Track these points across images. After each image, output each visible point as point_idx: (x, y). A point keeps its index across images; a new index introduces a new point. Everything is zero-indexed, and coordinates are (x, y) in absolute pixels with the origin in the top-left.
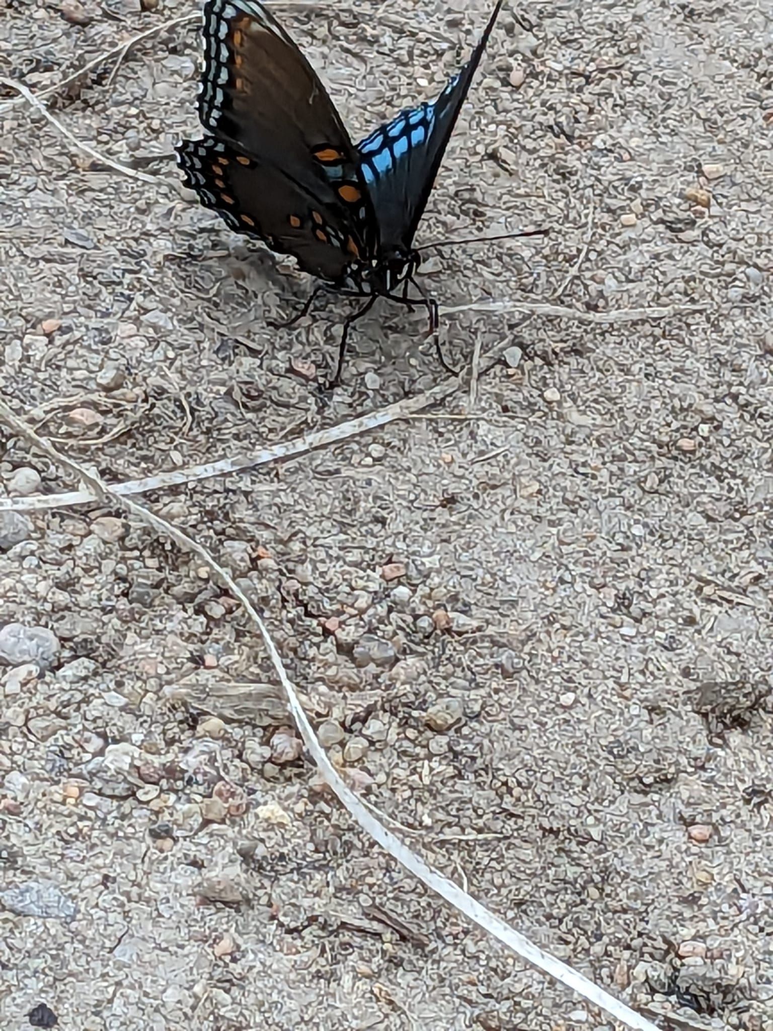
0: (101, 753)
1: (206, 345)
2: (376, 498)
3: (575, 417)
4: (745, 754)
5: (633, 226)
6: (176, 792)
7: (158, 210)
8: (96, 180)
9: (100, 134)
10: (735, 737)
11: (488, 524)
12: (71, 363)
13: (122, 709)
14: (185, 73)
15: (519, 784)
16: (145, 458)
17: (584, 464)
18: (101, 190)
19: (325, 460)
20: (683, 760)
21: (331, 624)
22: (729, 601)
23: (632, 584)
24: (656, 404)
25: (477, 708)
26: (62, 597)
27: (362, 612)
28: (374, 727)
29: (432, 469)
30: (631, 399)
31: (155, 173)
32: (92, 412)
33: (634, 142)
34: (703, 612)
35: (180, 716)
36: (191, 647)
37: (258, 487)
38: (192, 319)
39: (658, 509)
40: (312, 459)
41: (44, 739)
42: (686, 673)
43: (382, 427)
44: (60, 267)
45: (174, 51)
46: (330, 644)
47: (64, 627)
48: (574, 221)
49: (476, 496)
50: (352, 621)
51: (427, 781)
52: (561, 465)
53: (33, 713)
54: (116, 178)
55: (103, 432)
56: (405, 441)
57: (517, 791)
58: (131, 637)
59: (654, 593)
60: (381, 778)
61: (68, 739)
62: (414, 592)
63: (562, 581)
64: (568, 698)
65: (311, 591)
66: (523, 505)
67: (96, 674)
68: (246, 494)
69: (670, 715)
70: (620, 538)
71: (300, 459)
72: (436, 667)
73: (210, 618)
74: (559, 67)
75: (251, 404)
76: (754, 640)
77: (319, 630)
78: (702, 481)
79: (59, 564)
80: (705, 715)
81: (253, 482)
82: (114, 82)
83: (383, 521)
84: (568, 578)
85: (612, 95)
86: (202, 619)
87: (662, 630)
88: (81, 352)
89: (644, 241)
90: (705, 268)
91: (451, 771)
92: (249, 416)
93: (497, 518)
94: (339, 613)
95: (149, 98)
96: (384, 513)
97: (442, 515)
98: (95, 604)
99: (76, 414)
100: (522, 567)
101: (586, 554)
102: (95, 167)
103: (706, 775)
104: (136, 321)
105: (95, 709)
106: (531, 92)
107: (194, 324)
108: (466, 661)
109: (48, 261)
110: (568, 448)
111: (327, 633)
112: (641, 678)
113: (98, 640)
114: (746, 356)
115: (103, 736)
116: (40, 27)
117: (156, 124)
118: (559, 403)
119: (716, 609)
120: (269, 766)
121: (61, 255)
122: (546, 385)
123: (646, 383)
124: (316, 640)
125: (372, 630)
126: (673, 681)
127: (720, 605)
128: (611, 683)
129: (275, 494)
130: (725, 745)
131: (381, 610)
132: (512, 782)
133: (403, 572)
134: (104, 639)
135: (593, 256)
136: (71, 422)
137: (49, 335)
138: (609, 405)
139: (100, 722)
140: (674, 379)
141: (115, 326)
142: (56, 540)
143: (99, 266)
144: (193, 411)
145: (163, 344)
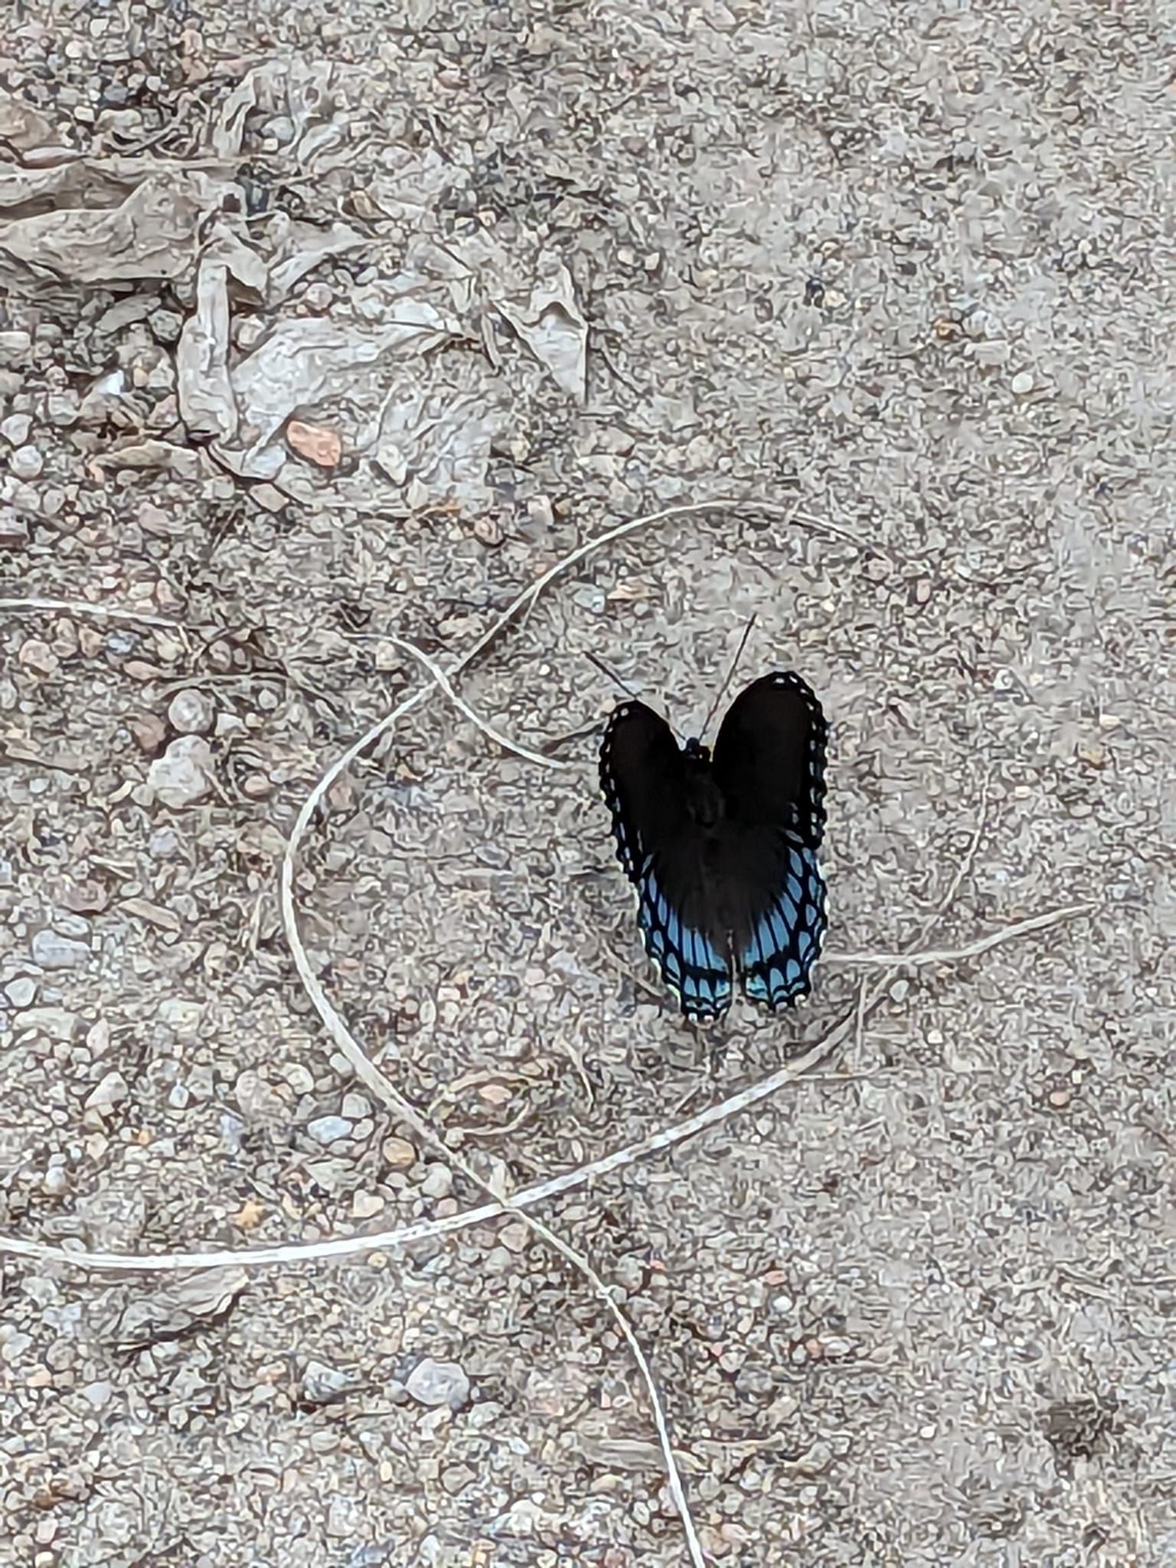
0: (505, 1509)
1: (609, 991)
2: (763, 1184)
3: (956, 1064)
4: (1088, 1487)
5: (1028, 798)
6: (572, 1557)
7: (568, 808)
8: (508, 770)
9: (512, 702)
10: (1080, 1466)
11: (867, 1210)
12: (482, 1023)
13: (526, 1458)
14: (595, 610)
15: (879, 1537)
16: (549, 1149)
17: (961, 1125)
18: (513, 783)
19: (717, 1139)
20: (1032, 1496)
21: (716, 1350)
22: (1087, 1295)
23: (995, 1280)
24: (1034, 1044)
25: (844, 1450)
26: (471, 1327)
27: (744, 1336)
28: (750, 1480)
29: (816, 1144)
30: (1011, 1037)
31: (564, 758)
32: (501, 1088)
33: (1036, 678)
34: (1060, 1310)
35: (577, 1465)
36: (589, 1380)
37: (654, 1178)
38: (596, 957)
39: (1028, 1180)
40: (704, 1138)
41: (455, 1494)
42: (1040, 1389)
43: (772, 1093)
44: (471, 894)
45: (586, 579)
46: (713, 1374)
47: (473, 1366)
48: (969, 797)
49: (857, 1176)
50: (734, 1348)
51: (796, 1536)
52: (938, 1128)
53: (446, 1463)
54: (528, 767)
55: (511, 1116)
56: (792, 1106)
57: (877, 1546)
58: (535, 1375)
59: (1016, 1291)
60: (756, 1535)
61: (478, 1494)
62: (794, 1301)
63: (931, 1280)
64: (928, 1432)
65: (699, 1310)
66: (898, 1186)
67: (502, 1415)
68: (643, 1189)
69: (1023, 1442)
70: (988, 1223)
71: (693, 1140)
72: (808, 1400)
73: (605, 1350)
74: (966, 573)
75: (648, 1072)
76: (1106, 1344)
77: (705, 1355)
78: (1071, 1143)
79: (470, 1283)
80: (1053, 1443)
81: (649, 1172)
82: (528, 627)
83: (767, 1214)
84: (937, 1277)
85: (1016, 613)
86: (599, 1350)
87: (1021, 1334)
88: (492, 1007)
89: (1037, 817)
90: (1093, 855)
91: (818, 1522)
92: (648, 1085)
93: (874, 1202)
94: (724, 1337)
95: (560, 650)
96: (769, 1204)
97: (824, 1202)
98: (502, 1331)
99: (484, 1092)
100: (894, 1266)
101: (956, 1246)
102: (507, 753)
103: (1050, 1514)
104: (543, 964)
105: (502, 1458)
106: (936, 610)
107: (599, 963)
108: (836, 1393)
109: (463, 887)
110: (948, 1106)
111: (713, 1358)
112: (998, 1399)
113: (503, 1383)
114: (1124, 975)
115: (508, 1489)
116: (455, 552)
117: (566, 686)
118: (942, 1046)
119: (1073, 1306)
120: (656, 1522)
121: (473, 879)
122: (929, 1022)
123: (1027, 1013)
124: (701, 1366)
125: (752, 1356)
126: (1028, 1399)
127: (1078, 1301)
128: (970, 1406)
129: (668, 1185)
130: (1070, 1477)
131: (761, 1333)
132: (873, 1537)
133: (783, 1279)
134: (509, 1382)
135: (985, 845)
136: (481, 1101)
137: (462, 988)
138: (988, 1046)
139: (506, 1475)
140: (1053, 1007)
141: (523, 972)
142: (468, 1254)
143: (510, 894)
144: (594, 1087)
145: (567, 996)
